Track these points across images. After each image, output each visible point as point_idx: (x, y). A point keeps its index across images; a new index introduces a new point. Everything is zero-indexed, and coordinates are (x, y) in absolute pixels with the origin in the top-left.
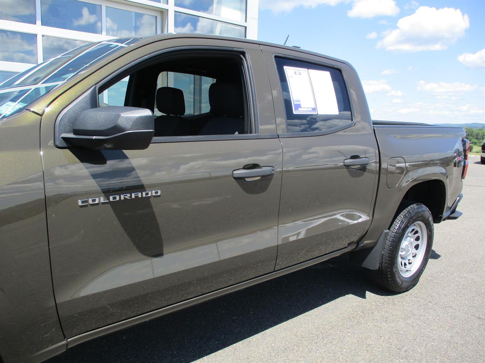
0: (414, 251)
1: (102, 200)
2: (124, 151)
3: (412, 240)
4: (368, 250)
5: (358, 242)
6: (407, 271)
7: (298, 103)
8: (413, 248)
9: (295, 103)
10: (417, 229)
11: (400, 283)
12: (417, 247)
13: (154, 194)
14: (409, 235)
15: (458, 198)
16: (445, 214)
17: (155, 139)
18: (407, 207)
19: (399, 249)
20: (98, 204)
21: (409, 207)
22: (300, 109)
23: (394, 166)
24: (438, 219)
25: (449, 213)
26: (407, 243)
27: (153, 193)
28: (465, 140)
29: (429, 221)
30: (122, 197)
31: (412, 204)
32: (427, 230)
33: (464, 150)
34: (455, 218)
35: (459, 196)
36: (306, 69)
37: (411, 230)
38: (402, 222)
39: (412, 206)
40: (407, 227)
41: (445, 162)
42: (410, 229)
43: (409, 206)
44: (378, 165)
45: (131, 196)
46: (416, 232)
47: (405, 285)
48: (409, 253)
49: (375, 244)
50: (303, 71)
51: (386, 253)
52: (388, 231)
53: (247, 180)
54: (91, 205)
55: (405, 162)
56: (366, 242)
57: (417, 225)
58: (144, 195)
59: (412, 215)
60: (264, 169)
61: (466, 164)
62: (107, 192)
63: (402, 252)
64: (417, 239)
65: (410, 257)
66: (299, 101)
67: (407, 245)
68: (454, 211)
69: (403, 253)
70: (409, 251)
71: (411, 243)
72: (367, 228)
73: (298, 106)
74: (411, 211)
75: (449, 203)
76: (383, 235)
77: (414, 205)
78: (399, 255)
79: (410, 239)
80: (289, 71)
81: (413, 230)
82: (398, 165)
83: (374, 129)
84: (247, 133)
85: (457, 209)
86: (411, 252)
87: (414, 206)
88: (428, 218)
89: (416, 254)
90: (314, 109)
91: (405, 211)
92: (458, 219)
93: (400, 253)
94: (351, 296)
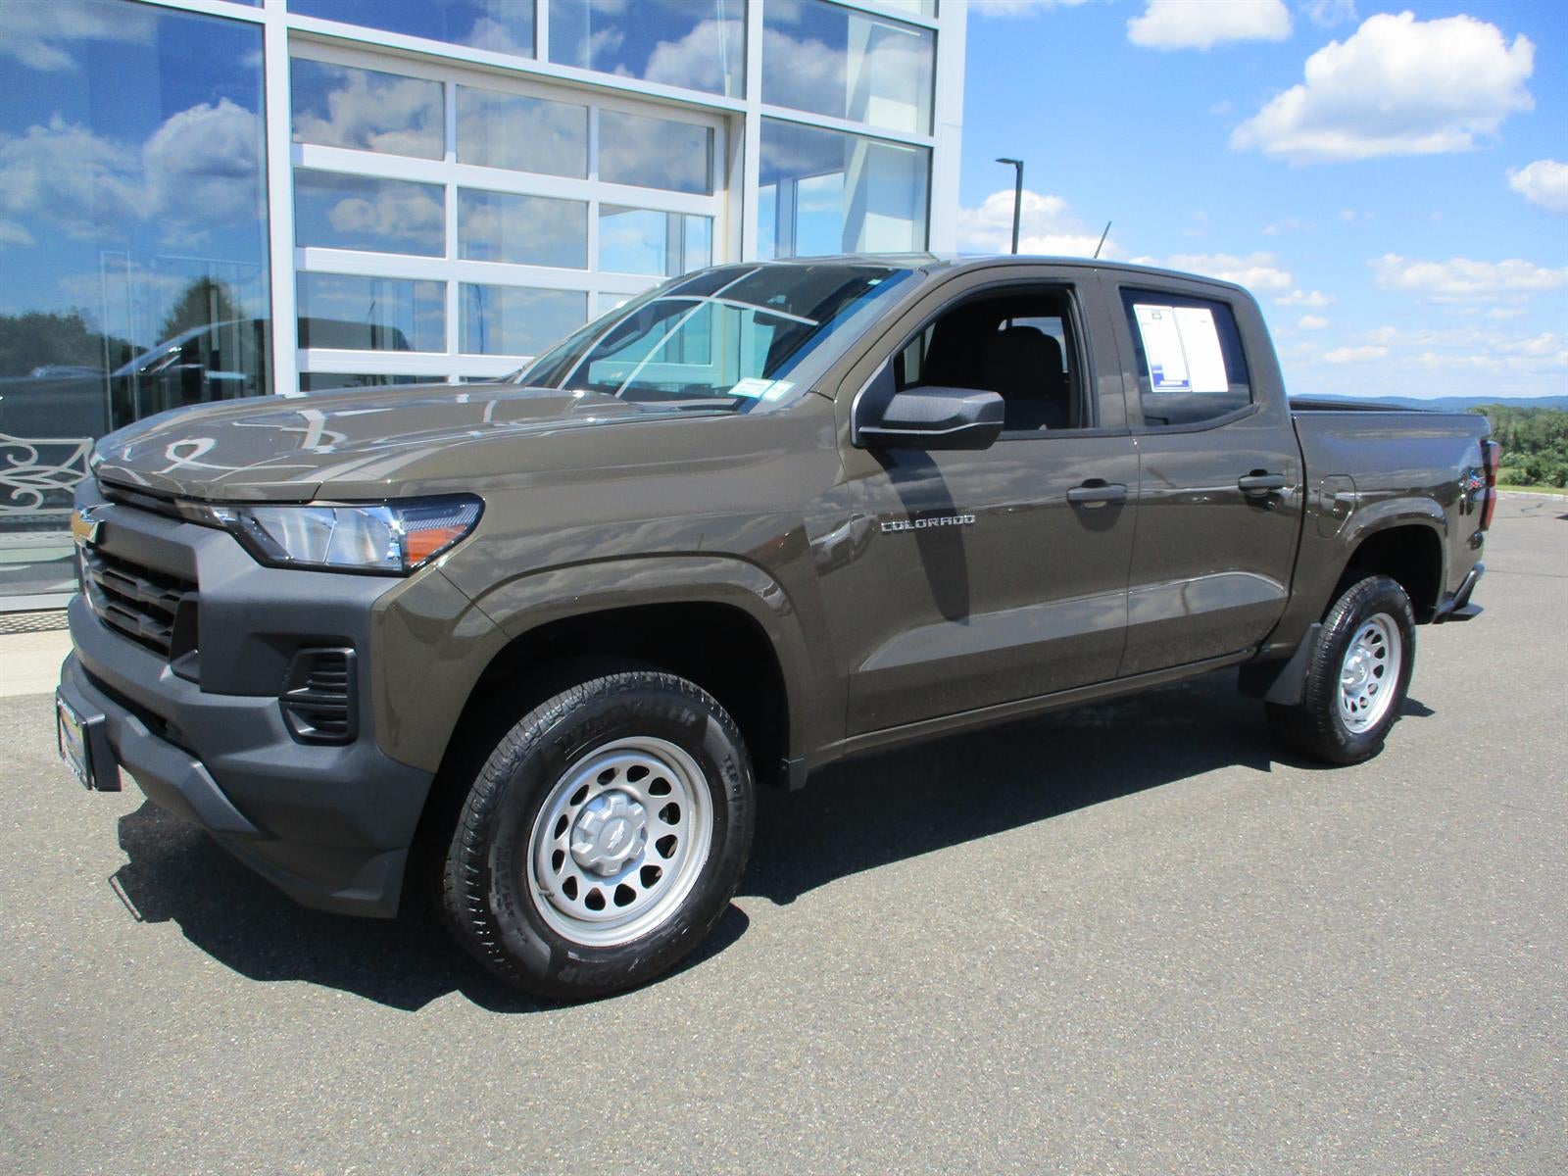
0: (1373, 679)
1: (907, 527)
2: (929, 453)
3: (1369, 654)
4: (1279, 662)
5: (1260, 645)
6: (1357, 721)
7: (1159, 372)
8: (1370, 673)
9: (1155, 372)
10: (1379, 630)
11: (1344, 742)
12: (1379, 672)
13: (967, 521)
14: (1362, 643)
15: (1472, 573)
16: (1442, 607)
17: (1003, 434)
18: (1358, 580)
19: (1340, 672)
20: (901, 531)
21: (1363, 583)
22: (1162, 383)
23: (1332, 497)
24: (1425, 615)
25: (1451, 604)
26: (1356, 660)
27: (964, 519)
28: (1489, 442)
29: (1405, 614)
30: (930, 525)
31: (1368, 576)
32: (1401, 635)
33: (1485, 465)
34: (1466, 618)
35: (1473, 569)
36: (1171, 308)
37: (1366, 633)
38: (1348, 612)
39: (1368, 580)
40: (1357, 623)
41: (1446, 493)
42: (1363, 630)
43: (1361, 579)
44: (1301, 494)
45: (939, 523)
46: (1378, 639)
47: (1354, 747)
48: (1362, 682)
49: (1294, 650)
50: (1165, 311)
51: (1314, 673)
52: (1319, 625)
53: (1089, 505)
54: (896, 532)
55: (1356, 490)
56: (1274, 646)
57: (1378, 621)
58: (955, 522)
59: (1368, 598)
60: (1113, 488)
61: (1491, 497)
62: (912, 518)
63: (1346, 678)
64: (1380, 654)
65: (1365, 693)
66: (1160, 368)
67: (1357, 664)
68: (1463, 602)
69: (1350, 681)
70: (1362, 677)
71: (1365, 661)
72: (1278, 615)
73: (1159, 378)
74: (1366, 589)
75: (1450, 583)
76: (1309, 633)
77: (1374, 578)
78: (1341, 685)
79: (1364, 653)
80: (1142, 311)
81: (1370, 633)
82: (1340, 496)
83: (1293, 420)
84: (1076, 426)
85: (1470, 601)
86: (1367, 680)
87: (1373, 580)
88: (1403, 610)
89: (1377, 688)
90: (1186, 383)
91: (1354, 590)
92: (1471, 621)
93: (1343, 681)
94: (1239, 768)
